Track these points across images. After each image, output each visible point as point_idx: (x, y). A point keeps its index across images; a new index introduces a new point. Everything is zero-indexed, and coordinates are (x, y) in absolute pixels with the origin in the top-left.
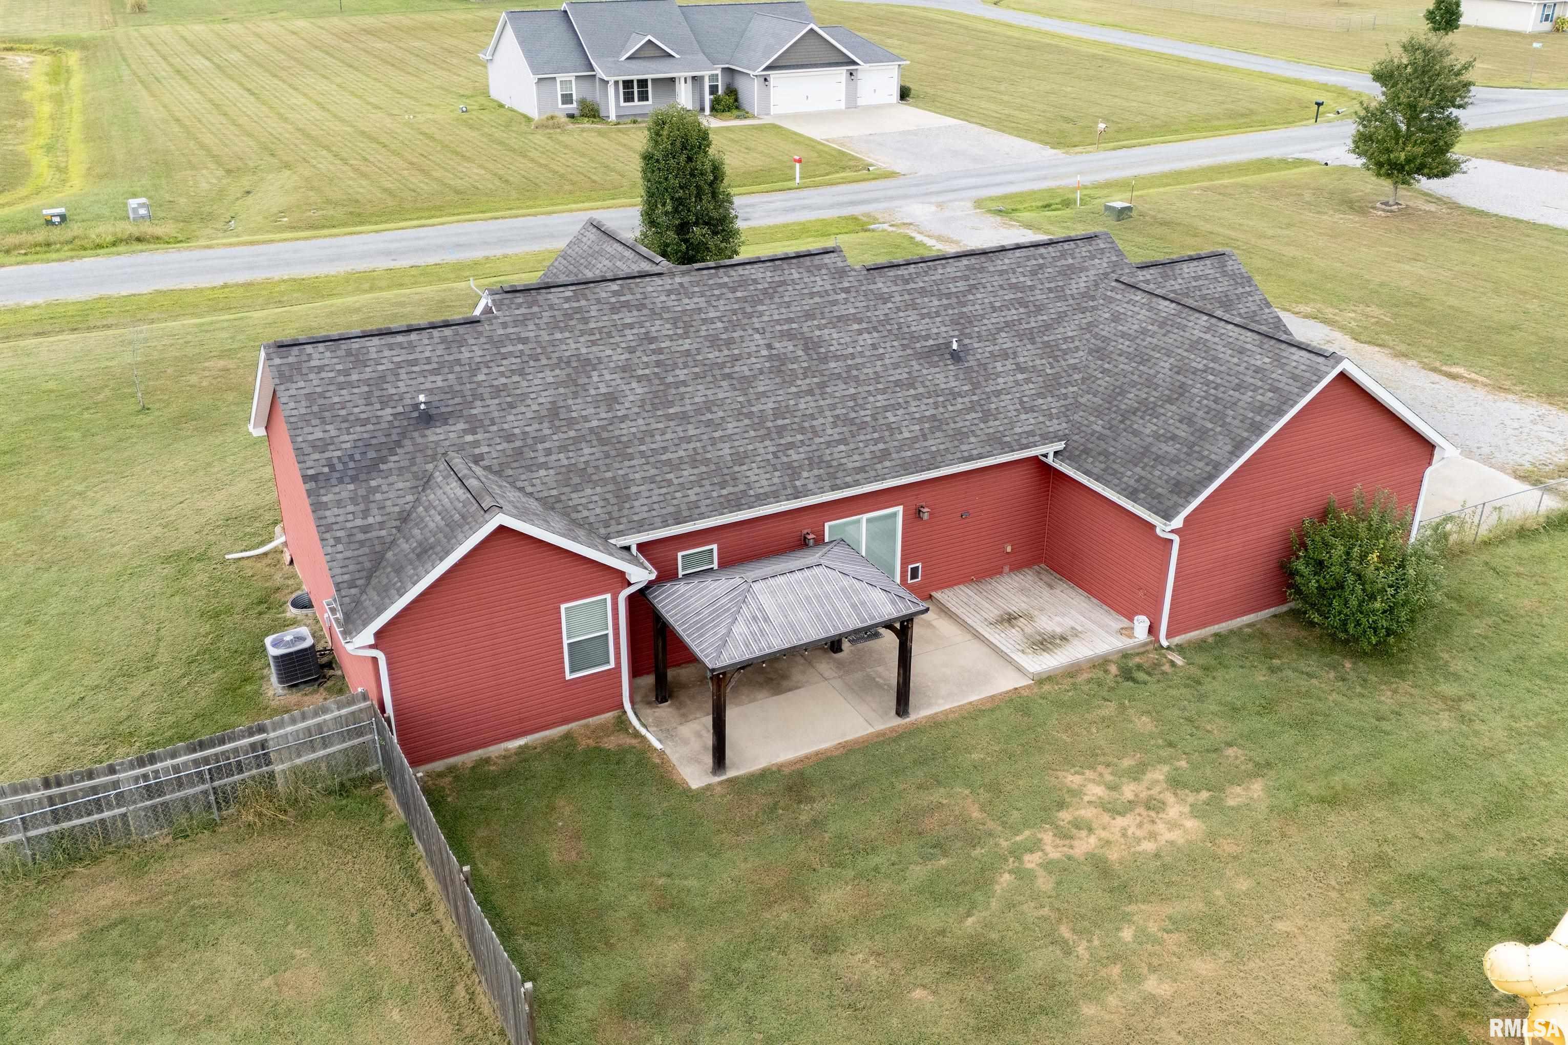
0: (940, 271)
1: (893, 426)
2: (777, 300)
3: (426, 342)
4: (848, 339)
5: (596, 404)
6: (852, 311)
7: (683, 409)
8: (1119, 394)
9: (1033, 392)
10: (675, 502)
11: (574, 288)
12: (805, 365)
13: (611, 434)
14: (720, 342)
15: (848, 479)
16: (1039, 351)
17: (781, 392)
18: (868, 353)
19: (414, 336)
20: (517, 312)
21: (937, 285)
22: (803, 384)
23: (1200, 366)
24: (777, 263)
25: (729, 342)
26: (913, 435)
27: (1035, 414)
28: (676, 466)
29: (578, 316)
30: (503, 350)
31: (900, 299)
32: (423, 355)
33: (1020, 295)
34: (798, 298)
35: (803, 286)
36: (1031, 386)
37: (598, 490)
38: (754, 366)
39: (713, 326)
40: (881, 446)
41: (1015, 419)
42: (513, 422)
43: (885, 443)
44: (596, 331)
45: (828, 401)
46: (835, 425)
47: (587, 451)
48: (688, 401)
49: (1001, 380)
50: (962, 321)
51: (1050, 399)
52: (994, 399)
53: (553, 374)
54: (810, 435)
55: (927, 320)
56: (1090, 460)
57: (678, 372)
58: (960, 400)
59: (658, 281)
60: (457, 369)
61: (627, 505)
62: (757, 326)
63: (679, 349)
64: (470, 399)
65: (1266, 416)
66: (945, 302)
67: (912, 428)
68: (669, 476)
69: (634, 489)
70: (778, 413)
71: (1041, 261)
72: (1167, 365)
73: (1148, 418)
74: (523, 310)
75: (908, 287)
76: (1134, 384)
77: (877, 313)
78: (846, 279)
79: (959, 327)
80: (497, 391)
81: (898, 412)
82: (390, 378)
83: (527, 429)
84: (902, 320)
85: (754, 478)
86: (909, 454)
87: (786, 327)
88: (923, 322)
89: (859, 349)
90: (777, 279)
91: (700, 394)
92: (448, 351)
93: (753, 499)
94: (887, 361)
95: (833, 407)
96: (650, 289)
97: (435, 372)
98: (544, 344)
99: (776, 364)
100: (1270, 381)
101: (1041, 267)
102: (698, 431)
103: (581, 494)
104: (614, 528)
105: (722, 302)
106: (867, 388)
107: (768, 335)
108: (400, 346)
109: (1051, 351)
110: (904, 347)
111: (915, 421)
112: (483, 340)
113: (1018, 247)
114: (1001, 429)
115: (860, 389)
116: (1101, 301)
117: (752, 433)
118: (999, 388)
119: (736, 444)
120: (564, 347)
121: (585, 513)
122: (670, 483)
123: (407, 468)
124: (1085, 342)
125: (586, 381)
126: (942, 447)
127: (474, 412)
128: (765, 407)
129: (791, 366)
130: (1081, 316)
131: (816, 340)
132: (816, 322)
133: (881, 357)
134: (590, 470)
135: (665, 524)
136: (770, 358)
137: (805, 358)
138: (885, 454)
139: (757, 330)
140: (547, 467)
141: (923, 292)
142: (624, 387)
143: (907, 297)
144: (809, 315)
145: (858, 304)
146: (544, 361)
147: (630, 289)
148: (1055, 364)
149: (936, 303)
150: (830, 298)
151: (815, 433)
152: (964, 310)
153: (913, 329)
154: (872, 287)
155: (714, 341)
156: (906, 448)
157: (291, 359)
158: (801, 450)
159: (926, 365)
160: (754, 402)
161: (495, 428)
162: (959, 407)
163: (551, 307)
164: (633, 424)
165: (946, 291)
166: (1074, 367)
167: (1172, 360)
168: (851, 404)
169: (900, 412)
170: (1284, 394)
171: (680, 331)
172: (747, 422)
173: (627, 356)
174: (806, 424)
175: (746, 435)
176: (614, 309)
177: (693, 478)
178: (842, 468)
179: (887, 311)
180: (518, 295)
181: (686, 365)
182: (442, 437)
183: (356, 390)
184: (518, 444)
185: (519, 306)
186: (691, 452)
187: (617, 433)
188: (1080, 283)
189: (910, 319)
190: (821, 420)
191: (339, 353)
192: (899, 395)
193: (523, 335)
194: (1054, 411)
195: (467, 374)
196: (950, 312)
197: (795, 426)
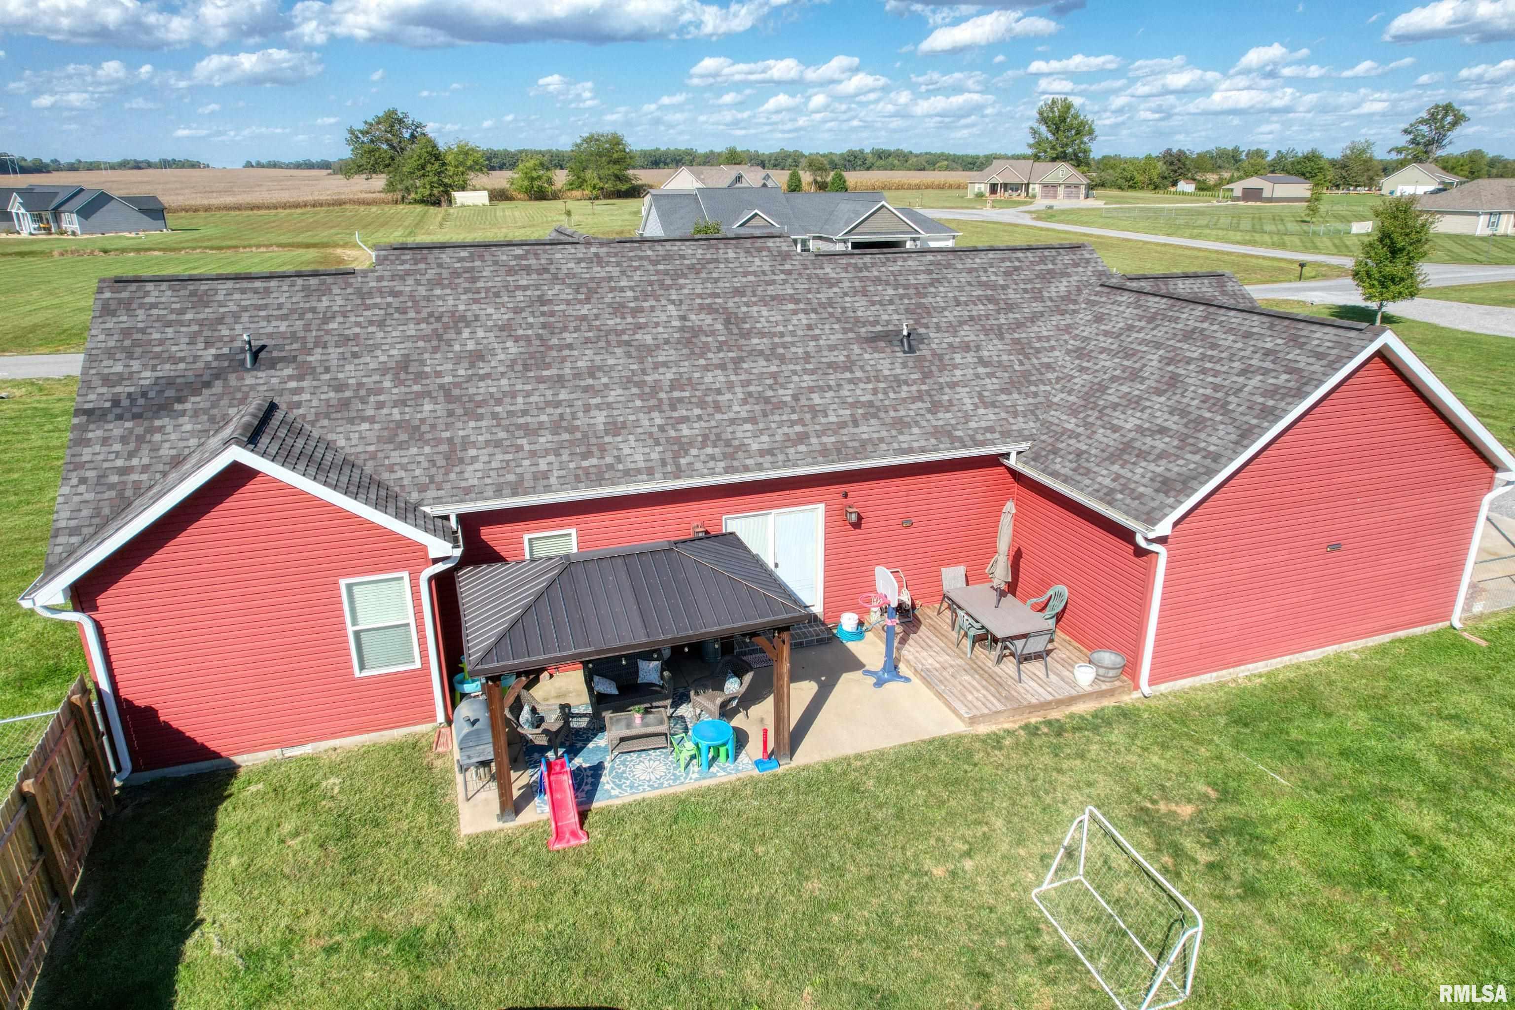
0: (900, 263)
1: (818, 408)
2: (704, 275)
3: (285, 288)
4: (780, 318)
5: (458, 360)
6: (790, 291)
7: (561, 372)
8: (1098, 390)
9: (997, 387)
10: (518, 470)
11: (472, 250)
12: (723, 338)
13: (463, 392)
14: (626, 310)
15: (750, 462)
16: (1007, 347)
17: (686, 363)
18: (800, 333)
19: (273, 283)
20: (399, 267)
21: (894, 276)
22: (714, 358)
23: (1195, 355)
24: (712, 242)
25: (635, 312)
26: (841, 419)
27: (997, 410)
28: (531, 432)
29: (467, 275)
30: (368, 302)
31: (848, 284)
32: (276, 301)
33: (989, 292)
34: (729, 275)
35: (738, 264)
36: (995, 380)
37: (427, 450)
38: (659, 336)
39: (623, 294)
40: (798, 428)
41: (971, 413)
42: (350, 373)
43: (804, 425)
44: (483, 290)
45: (743, 377)
46: (744, 402)
47: (428, 407)
48: (568, 364)
49: (958, 372)
50: (919, 311)
51: (1016, 396)
52: (947, 390)
53: (418, 327)
54: (710, 410)
55: (877, 307)
56: (1059, 460)
57: (565, 335)
58: (905, 388)
59: (570, 249)
60: (309, 316)
61: (457, 469)
62: (674, 297)
63: (574, 313)
64: (310, 345)
65: (1282, 399)
66: (901, 291)
67: (841, 412)
68: (519, 442)
69: (472, 452)
70: (675, 385)
71: (1017, 264)
72: (1155, 357)
73: (1130, 412)
74: (407, 267)
75: (861, 275)
76: (1113, 379)
77: (818, 296)
78: (788, 261)
79: (915, 316)
80: (345, 340)
81: (827, 395)
82: (228, 320)
83: (365, 380)
84: (848, 305)
85: (627, 451)
86: (833, 439)
87: (708, 301)
88: (873, 308)
89: (790, 328)
90: (709, 256)
91: (586, 358)
92: (306, 299)
93: (619, 474)
94: (822, 342)
95: (748, 383)
96: (559, 256)
97: (284, 318)
98: (417, 299)
99: (686, 335)
100: (1284, 363)
101: (1016, 269)
102: (573, 396)
103: (403, 453)
104: (431, 493)
105: (638, 273)
106: (792, 367)
107: (684, 307)
108: (255, 291)
109: (1021, 348)
110: (845, 331)
111: (847, 406)
112: (349, 290)
113: (992, 249)
114: (953, 422)
115: (784, 367)
116: (1083, 306)
117: (638, 403)
118: (955, 379)
119: (615, 413)
120: (441, 303)
121: (401, 474)
122: (520, 448)
123: (205, 411)
124: (1062, 342)
125: (454, 336)
126: (875, 436)
127: (309, 358)
128: (662, 377)
129: (704, 339)
130: (1060, 317)
131: (741, 315)
132: (744, 299)
133: (816, 338)
134: (424, 428)
135: (498, 493)
136: (682, 329)
137: (725, 332)
138: (803, 438)
139: (673, 302)
140: (372, 420)
141: (877, 280)
142: (496, 345)
143: (857, 284)
144: (738, 292)
145: (797, 286)
146: (412, 314)
147: (535, 254)
148: (1025, 361)
149: (890, 291)
150: (767, 278)
151: (717, 407)
152: (923, 301)
153: (860, 314)
154: (818, 271)
155: (619, 309)
156: (830, 433)
157: (125, 295)
158: (696, 425)
159: (869, 350)
160: (650, 371)
161: (327, 376)
162: (904, 395)
163: (440, 266)
164: (495, 383)
165: (905, 282)
166: (1049, 366)
167: (1161, 352)
168: (770, 381)
169: (830, 394)
170: (1305, 374)
171: (582, 297)
172: (635, 390)
173: (511, 315)
174: (709, 399)
175: (630, 405)
176: (511, 271)
177: (549, 446)
178: (743, 448)
179: (832, 295)
180: (407, 252)
181: (577, 329)
182: (262, 381)
183: (183, 329)
184: (348, 394)
185: (403, 262)
186: (556, 418)
187: (472, 391)
188: (1062, 287)
189: (857, 304)
190: (728, 396)
191: (182, 293)
192: (832, 377)
193: (397, 289)
194: (1020, 409)
195: (319, 322)
196: (906, 301)
197: (694, 400)
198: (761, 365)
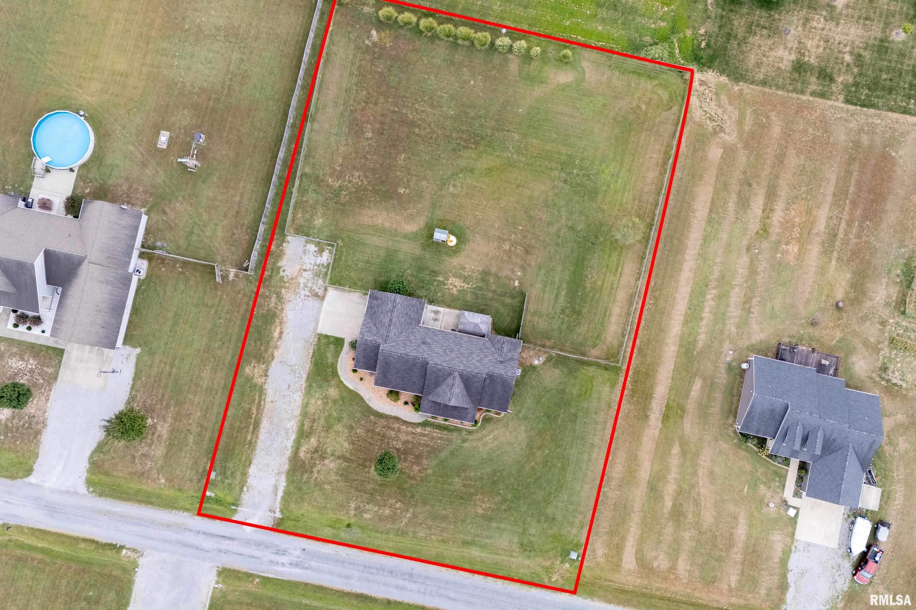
198: (445, 345)
